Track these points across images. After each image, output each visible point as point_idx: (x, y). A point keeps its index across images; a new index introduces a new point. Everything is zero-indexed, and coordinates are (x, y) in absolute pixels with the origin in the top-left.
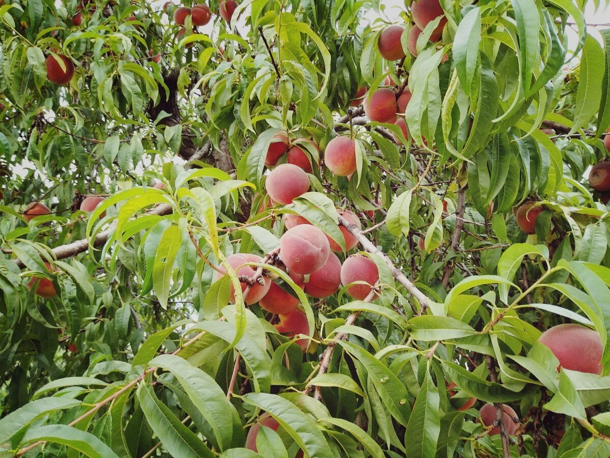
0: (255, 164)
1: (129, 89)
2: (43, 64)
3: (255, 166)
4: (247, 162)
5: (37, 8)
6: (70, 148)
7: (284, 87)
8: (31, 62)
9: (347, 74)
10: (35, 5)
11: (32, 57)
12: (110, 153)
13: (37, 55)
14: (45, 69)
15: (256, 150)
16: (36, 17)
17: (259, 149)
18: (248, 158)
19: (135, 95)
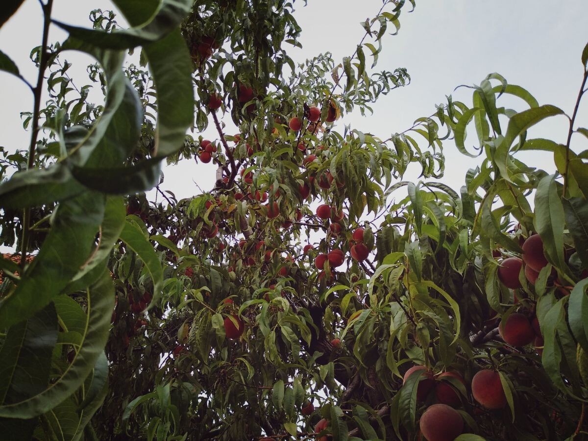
0: (406, 407)
1: (289, 339)
2: (223, 327)
3: (407, 409)
4: (400, 406)
5: (216, 281)
6: (244, 395)
7: (422, 335)
8: (215, 326)
9: (475, 299)
10: (216, 279)
11: (215, 323)
12: (277, 399)
13: (219, 321)
14: (224, 331)
15: (406, 393)
16: (216, 289)
17: (408, 392)
18: (400, 401)
19: (294, 343)
